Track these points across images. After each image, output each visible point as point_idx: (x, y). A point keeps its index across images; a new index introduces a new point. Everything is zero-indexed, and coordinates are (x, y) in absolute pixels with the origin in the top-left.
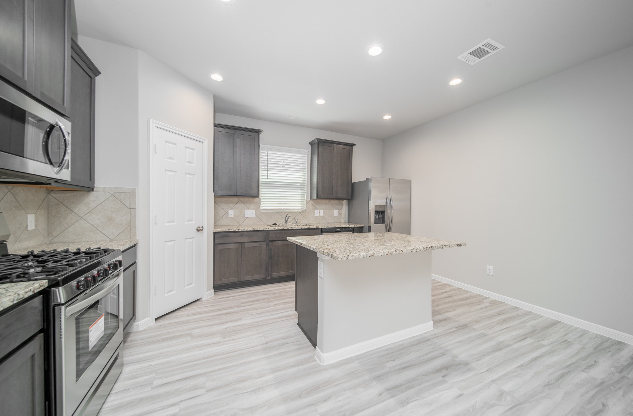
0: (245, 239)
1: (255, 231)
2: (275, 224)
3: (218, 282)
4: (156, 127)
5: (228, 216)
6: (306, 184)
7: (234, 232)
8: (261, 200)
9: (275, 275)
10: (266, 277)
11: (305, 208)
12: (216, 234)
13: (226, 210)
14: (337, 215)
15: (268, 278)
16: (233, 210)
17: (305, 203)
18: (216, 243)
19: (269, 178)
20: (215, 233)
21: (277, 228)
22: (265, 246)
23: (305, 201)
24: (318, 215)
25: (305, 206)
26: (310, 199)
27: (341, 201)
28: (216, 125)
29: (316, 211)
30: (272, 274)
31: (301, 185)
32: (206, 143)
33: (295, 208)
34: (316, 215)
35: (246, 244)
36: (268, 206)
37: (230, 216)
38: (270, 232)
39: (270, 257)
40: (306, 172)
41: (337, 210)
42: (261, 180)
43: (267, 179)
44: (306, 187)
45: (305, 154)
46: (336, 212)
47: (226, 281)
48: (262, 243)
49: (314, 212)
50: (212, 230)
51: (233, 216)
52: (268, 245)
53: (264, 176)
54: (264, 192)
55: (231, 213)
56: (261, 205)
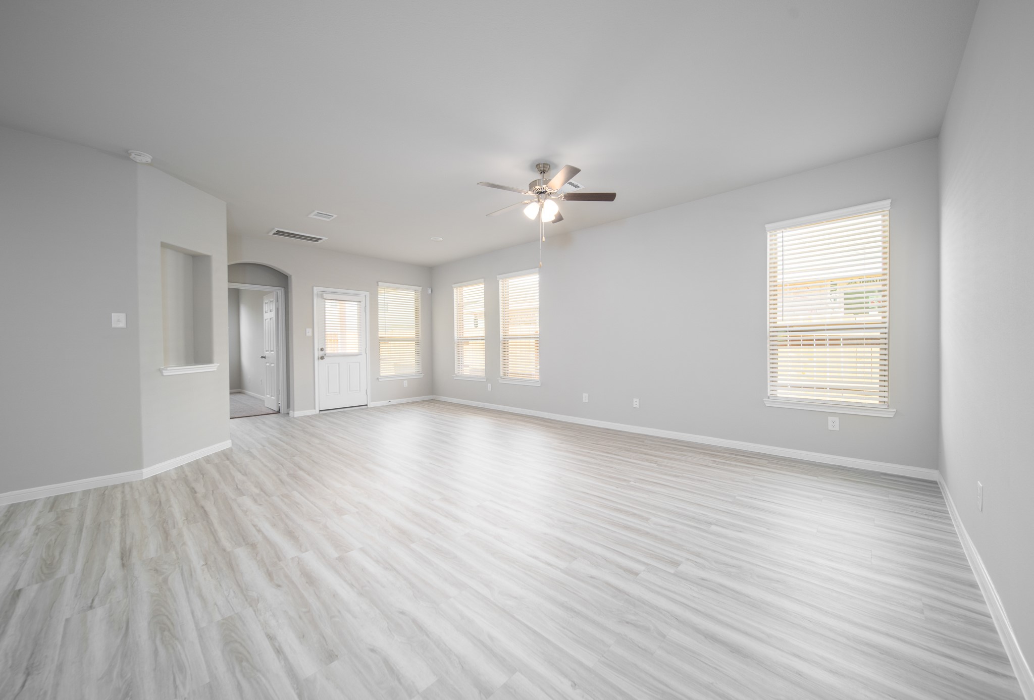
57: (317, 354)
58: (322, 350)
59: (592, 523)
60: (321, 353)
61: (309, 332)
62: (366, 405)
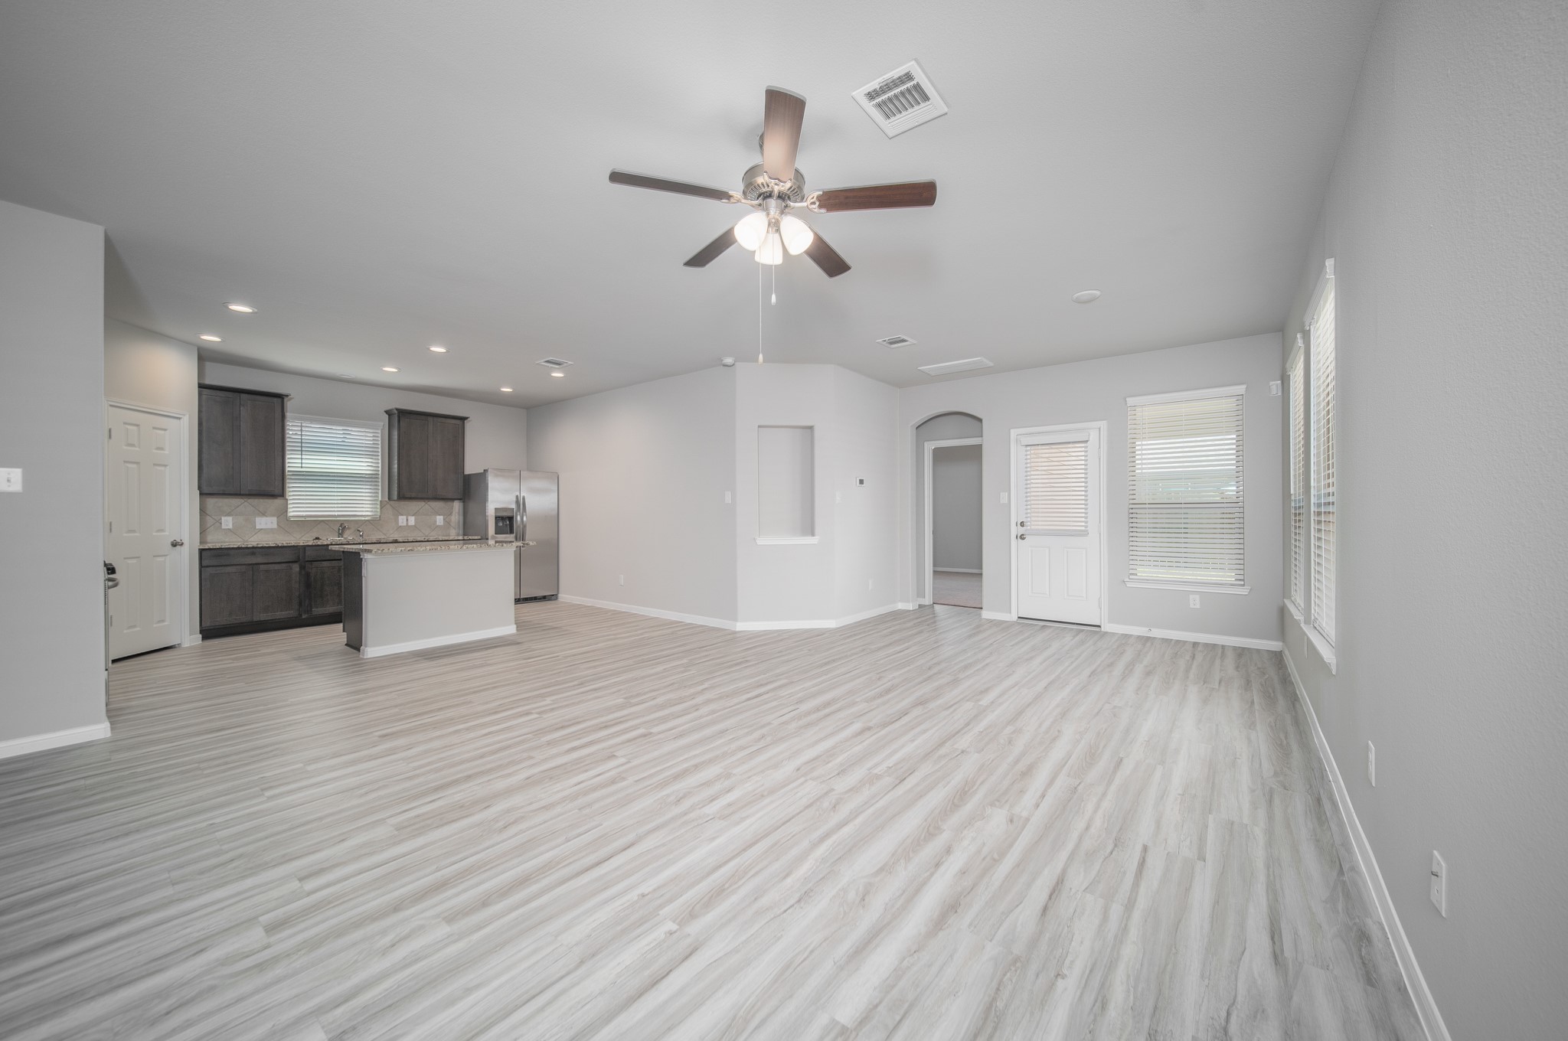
0: (259, 560)
1: (278, 547)
2: (317, 538)
3: (207, 624)
4: (111, 405)
5: (221, 526)
6: (380, 476)
7: (239, 548)
8: (289, 502)
9: (318, 611)
10: (301, 615)
11: (379, 514)
12: (204, 553)
13: (215, 518)
14: (442, 524)
15: (303, 617)
16: (231, 518)
17: (379, 506)
18: (204, 564)
19: (303, 465)
20: (201, 551)
21: (319, 543)
22: (298, 569)
23: (379, 503)
24: (405, 524)
25: (379, 510)
26: (389, 499)
27: (450, 503)
28: (201, 386)
29: (400, 517)
30: (311, 611)
31: (371, 478)
32: (186, 419)
33: (364, 513)
34: (400, 524)
35: (261, 566)
36: (303, 511)
37: (224, 527)
38: (307, 548)
39: (308, 585)
40: (380, 458)
41: (442, 517)
42: (287, 469)
43: (302, 467)
44: (380, 480)
45: (378, 429)
46: (440, 520)
47: (223, 620)
48: (291, 564)
49: (397, 521)
50: (197, 546)
51: (231, 527)
52: (302, 568)
53: (294, 462)
54: (293, 489)
55: (228, 522)
56: (289, 510)
57: (1015, 530)
58: (1022, 524)
59: (493, 846)
60: (1021, 530)
61: (1004, 496)
62: (1099, 626)
